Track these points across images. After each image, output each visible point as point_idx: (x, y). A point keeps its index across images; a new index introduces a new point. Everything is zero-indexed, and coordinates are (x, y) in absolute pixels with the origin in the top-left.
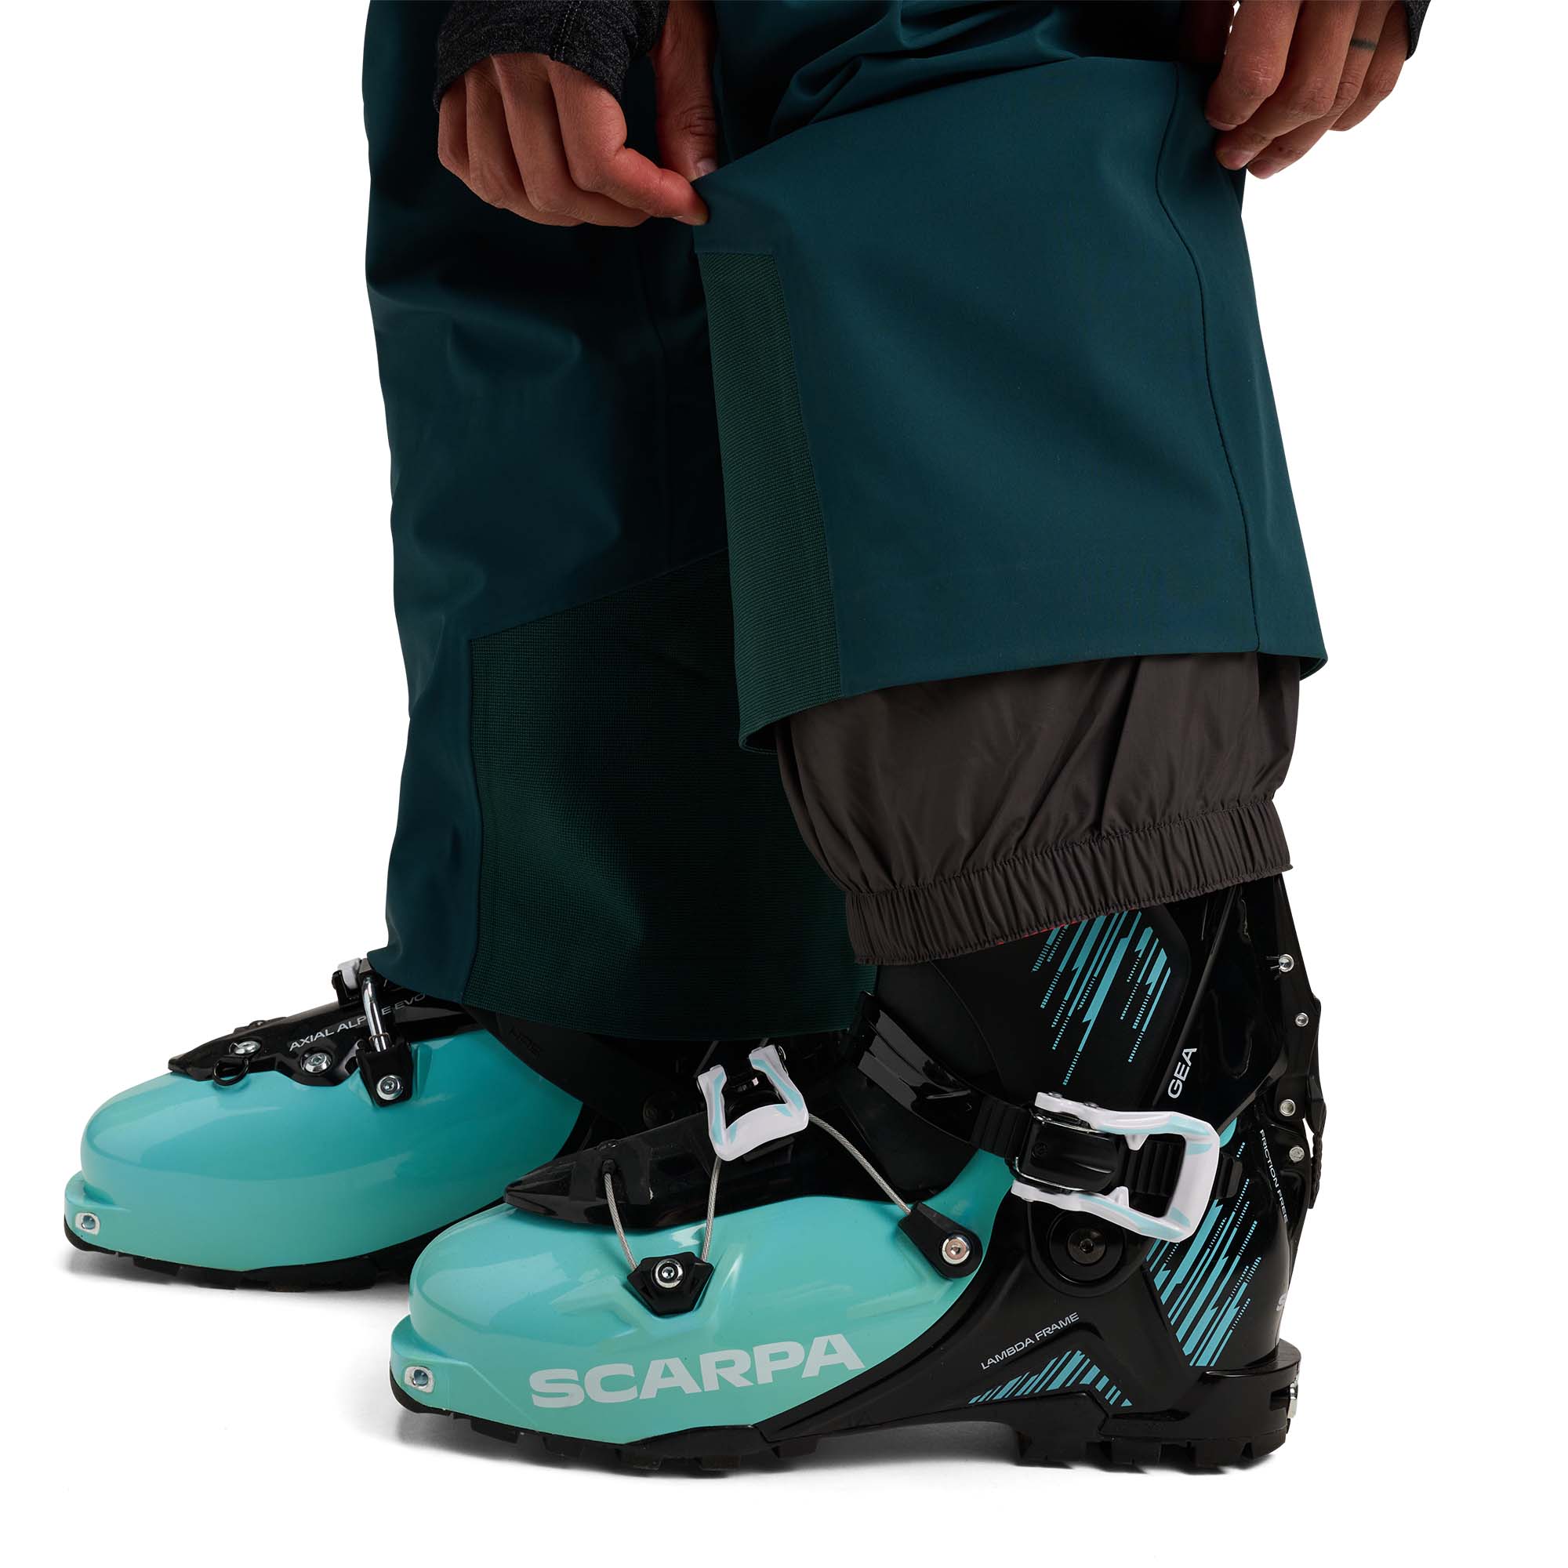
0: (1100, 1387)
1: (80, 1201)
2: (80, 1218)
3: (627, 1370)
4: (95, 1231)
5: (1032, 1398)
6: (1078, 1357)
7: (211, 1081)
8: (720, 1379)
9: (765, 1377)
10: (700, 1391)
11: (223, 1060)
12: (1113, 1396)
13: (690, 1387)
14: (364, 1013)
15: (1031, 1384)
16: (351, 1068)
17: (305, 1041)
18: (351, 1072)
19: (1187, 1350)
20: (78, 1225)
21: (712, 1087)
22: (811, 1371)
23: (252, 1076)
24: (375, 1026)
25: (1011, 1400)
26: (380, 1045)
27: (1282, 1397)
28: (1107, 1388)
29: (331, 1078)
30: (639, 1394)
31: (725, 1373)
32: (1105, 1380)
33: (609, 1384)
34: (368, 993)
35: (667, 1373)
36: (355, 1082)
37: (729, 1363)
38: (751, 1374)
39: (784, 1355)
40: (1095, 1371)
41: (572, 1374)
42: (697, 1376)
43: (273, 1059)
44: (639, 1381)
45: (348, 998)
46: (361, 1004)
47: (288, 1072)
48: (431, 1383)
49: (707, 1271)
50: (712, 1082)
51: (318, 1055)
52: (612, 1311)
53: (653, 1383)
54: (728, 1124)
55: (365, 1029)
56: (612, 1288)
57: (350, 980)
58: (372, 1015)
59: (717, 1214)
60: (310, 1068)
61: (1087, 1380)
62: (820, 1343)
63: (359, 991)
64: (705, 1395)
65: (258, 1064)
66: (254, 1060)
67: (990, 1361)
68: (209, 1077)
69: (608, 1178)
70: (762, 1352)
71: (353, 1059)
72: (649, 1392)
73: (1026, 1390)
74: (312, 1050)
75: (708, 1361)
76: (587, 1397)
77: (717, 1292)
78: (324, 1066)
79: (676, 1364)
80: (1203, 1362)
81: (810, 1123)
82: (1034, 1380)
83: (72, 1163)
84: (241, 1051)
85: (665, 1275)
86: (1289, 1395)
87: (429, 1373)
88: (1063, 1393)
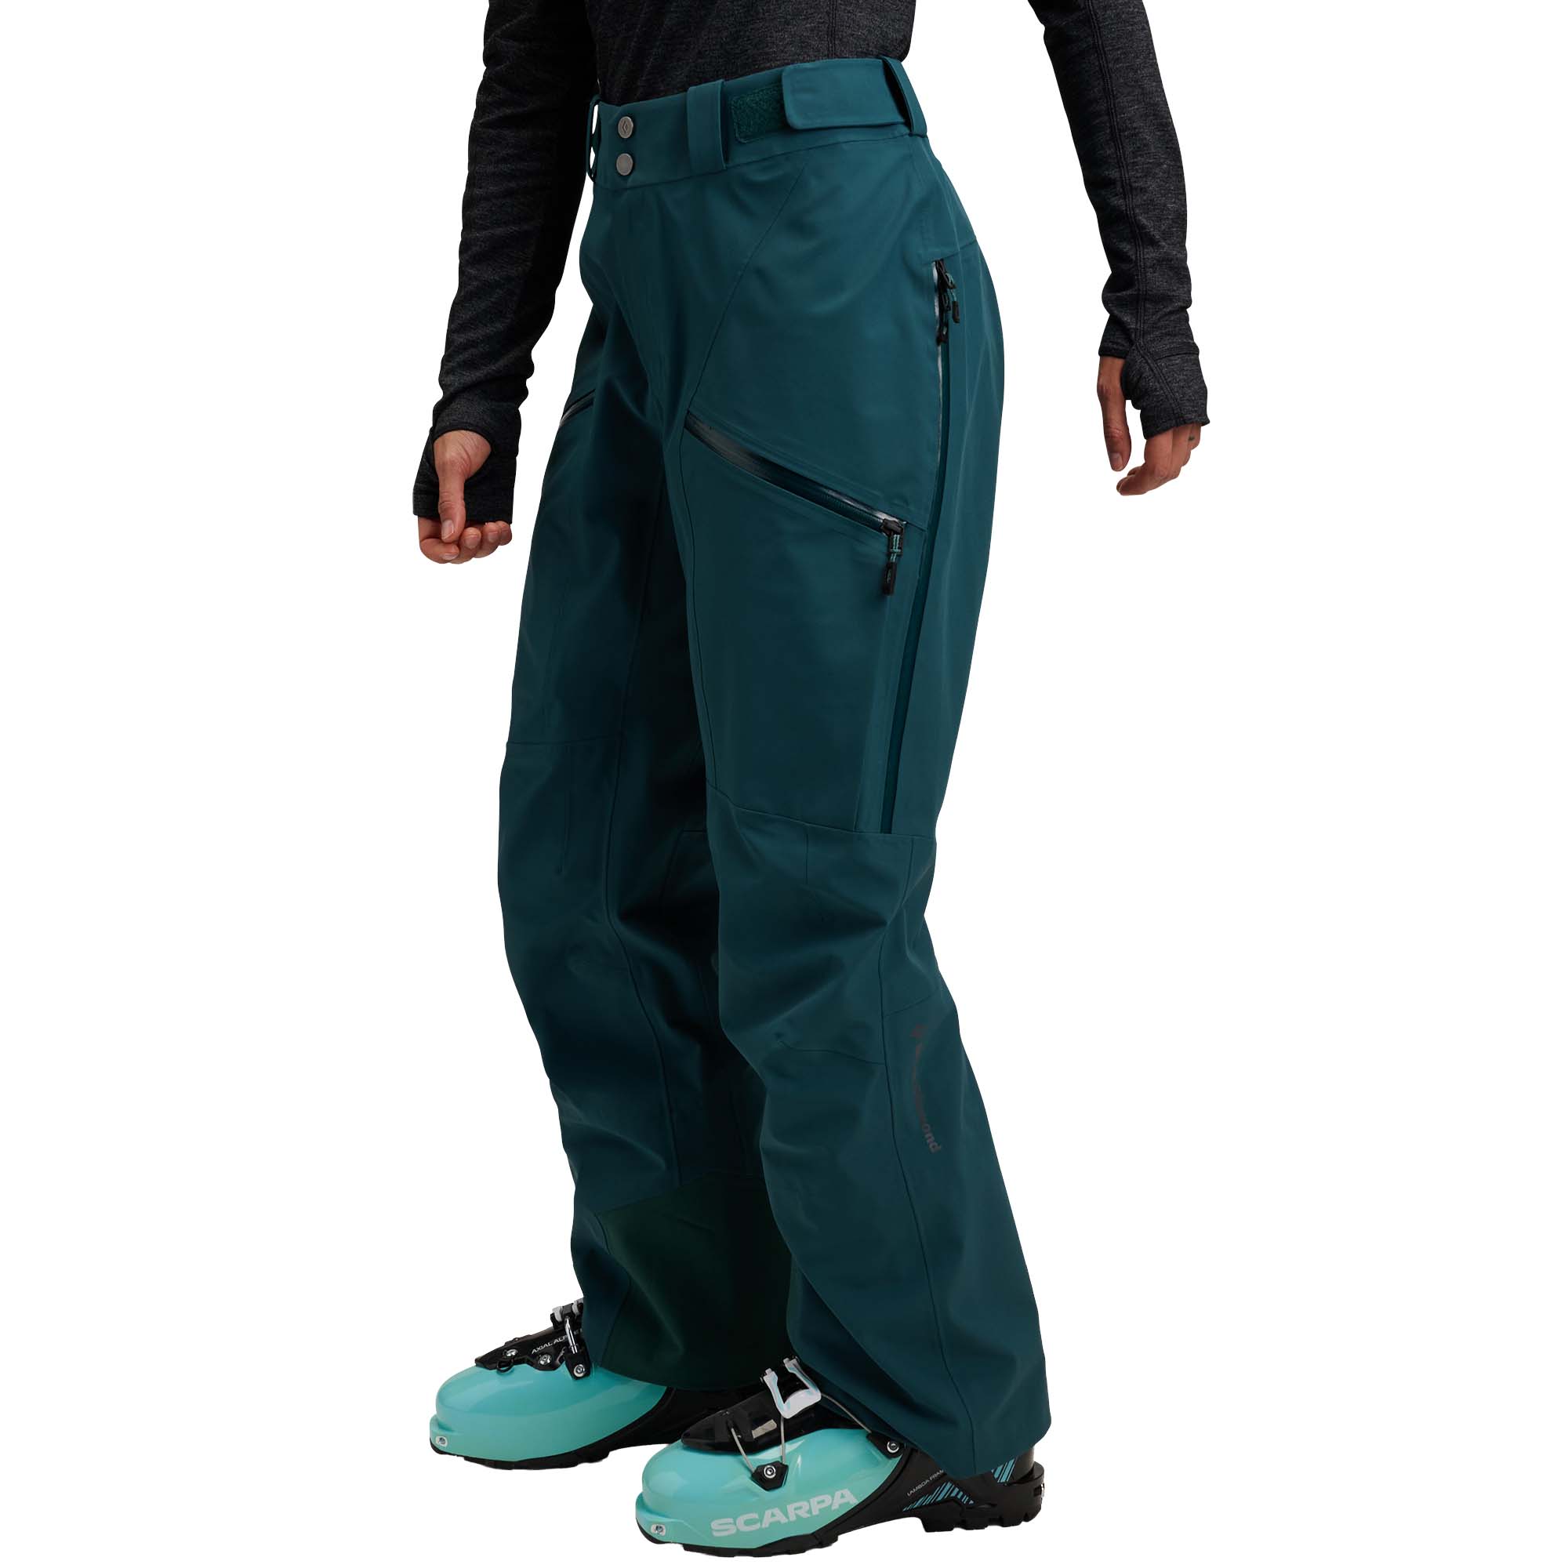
0: (959, 1497)
1: (437, 1430)
2: (438, 1439)
3: (756, 1516)
4: (446, 1445)
5: (930, 1505)
6: (949, 1485)
7: (496, 1370)
8: (797, 1515)
9: (815, 1512)
10: (787, 1521)
11: (501, 1359)
12: (965, 1499)
13: (784, 1520)
14: (566, 1334)
15: (929, 1499)
16: (561, 1361)
17: (539, 1349)
18: (561, 1363)
19: (996, 1476)
20: (438, 1443)
21: (773, 1383)
22: (835, 1506)
23: (515, 1367)
24: (572, 1341)
25: (921, 1507)
26: (575, 1350)
27: (1038, 1491)
28: (962, 1497)
29: (552, 1367)
30: (761, 1525)
31: (798, 1512)
32: (961, 1493)
33: (747, 1523)
34: (568, 1326)
35: (773, 1515)
36: (563, 1368)
37: (800, 1508)
38: (810, 1511)
39: (823, 1501)
40: (957, 1490)
41: (731, 1520)
42: (786, 1515)
43: (524, 1359)
44: (761, 1520)
45: (558, 1327)
46: (564, 1330)
47: (532, 1365)
48: (665, 1531)
49: (786, 1468)
50: (771, 1379)
51: (546, 1356)
52: (748, 1490)
53: (767, 1520)
54: (784, 1402)
55: (566, 1343)
56: (745, 1480)
57: (558, 1318)
58: (569, 1336)
59: (786, 1441)
60: (542, 1363)
61: (953, 1495)
62: (838, 1494)
63: (563, 1323)
64: (790, 1522)
65: (516, 1360)
66: (515, 1359)
67: (911, 1492)
68: (495, 1368)
69: (733, 1430)
70: (814, 1501)
71: (562, 1357)
72: (766, 1524)
73: (927, 1502)
74: (543, 1353)
75: (791, 1508)
76: (738, 1530)
77: (791, 1476)
78: (549, 1361)
79: (777, 1511)
80: (1003, 1480)
81: (822, 1397)
82: (931, 1497)
83: (432, 1410)
84: (509, 1355)
85: (769, 1473)
86: (1041, 1487)
87: (664, 1527)
88: (944, 1501)
